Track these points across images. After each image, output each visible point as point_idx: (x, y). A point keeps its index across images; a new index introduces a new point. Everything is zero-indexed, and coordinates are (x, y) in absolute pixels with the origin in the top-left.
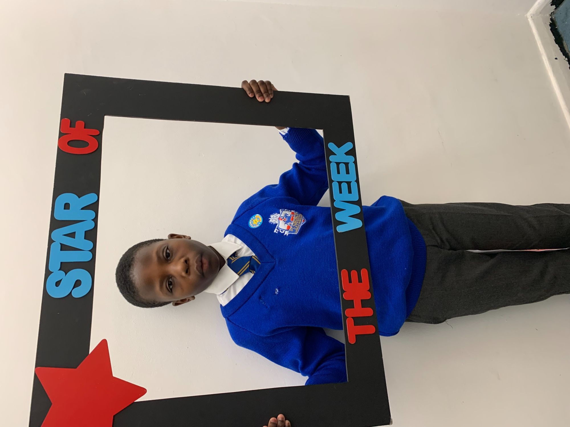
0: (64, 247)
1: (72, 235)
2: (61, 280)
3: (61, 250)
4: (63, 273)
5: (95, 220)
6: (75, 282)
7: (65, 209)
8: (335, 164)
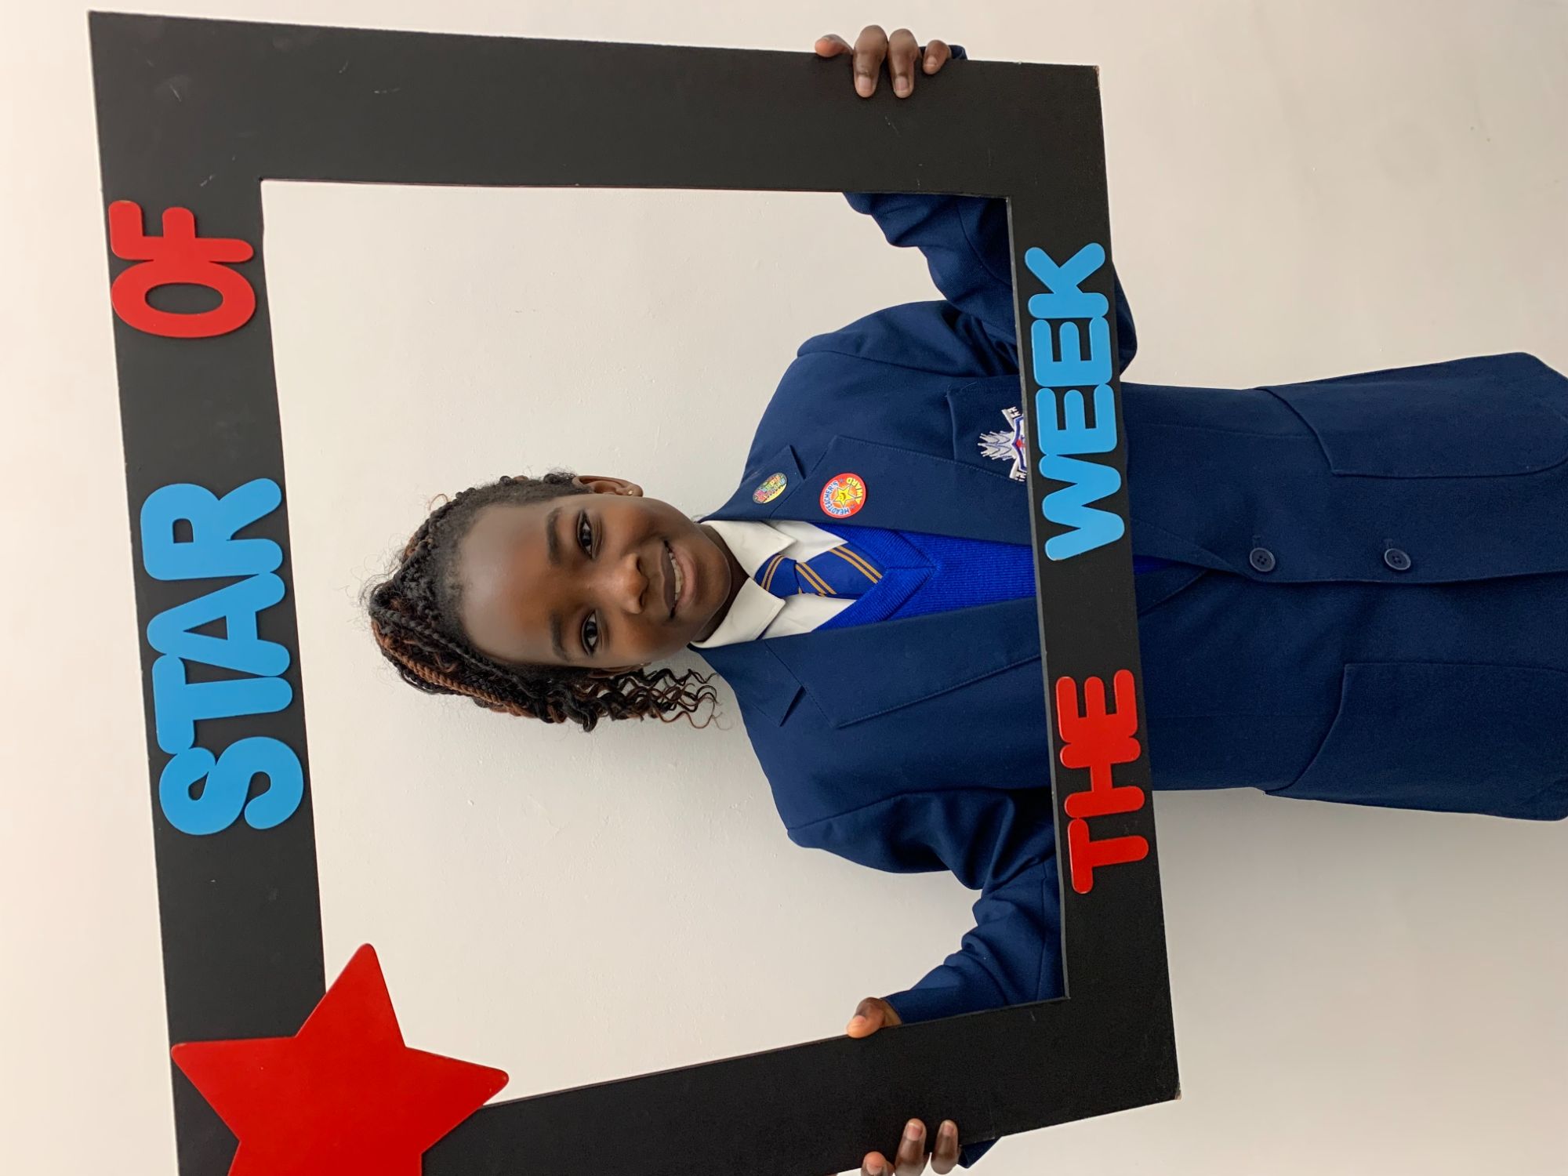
0: (196, 672)
1: (216, 628)
2: (206, 777)
4: (205, 754)
5: (285, 571)
6: (249, 780)
7: (176, 541)
8: (1047, 324)
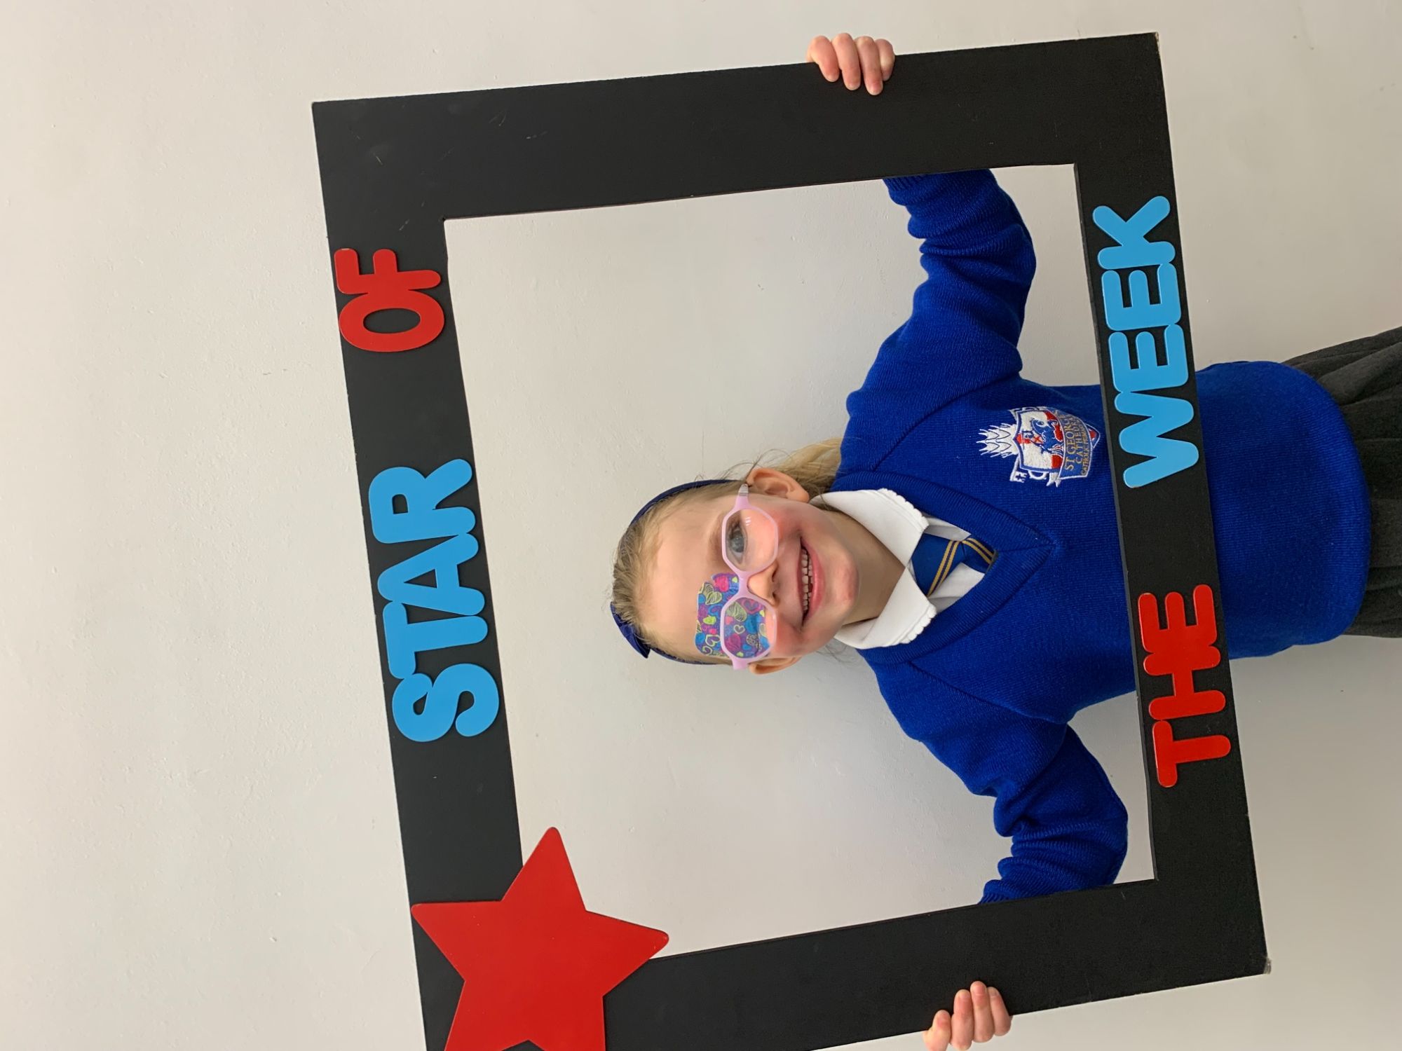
0: (415, 614)
1: (428, 580)
2: (425, 697)
3: (409, 622)
4: (425, 679)
5: (477, 532)
6: (458, 698)
7: (395, 512)
8: (1116, 273)
